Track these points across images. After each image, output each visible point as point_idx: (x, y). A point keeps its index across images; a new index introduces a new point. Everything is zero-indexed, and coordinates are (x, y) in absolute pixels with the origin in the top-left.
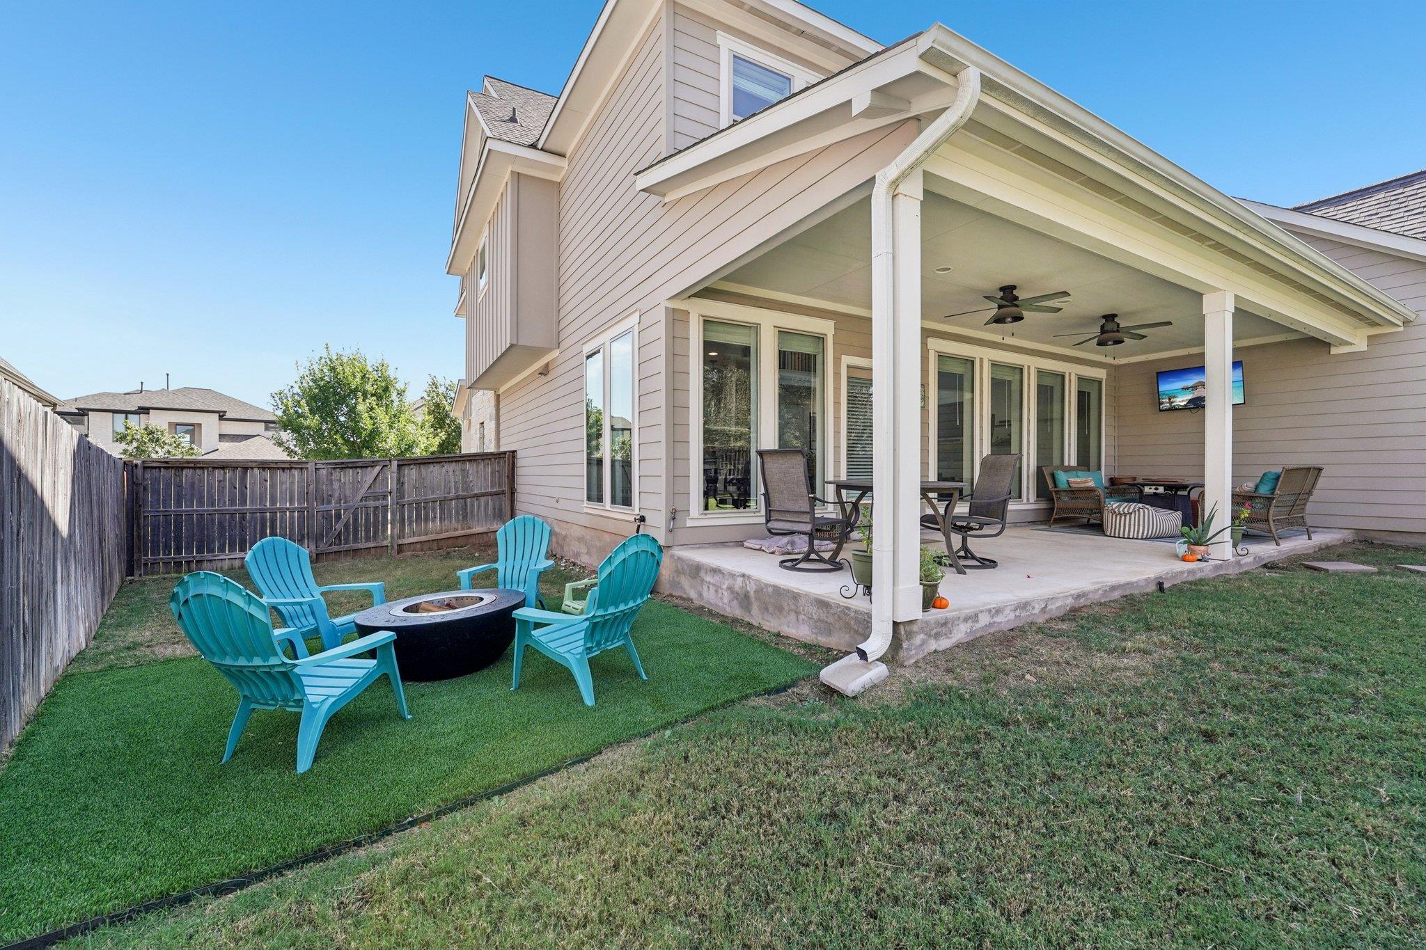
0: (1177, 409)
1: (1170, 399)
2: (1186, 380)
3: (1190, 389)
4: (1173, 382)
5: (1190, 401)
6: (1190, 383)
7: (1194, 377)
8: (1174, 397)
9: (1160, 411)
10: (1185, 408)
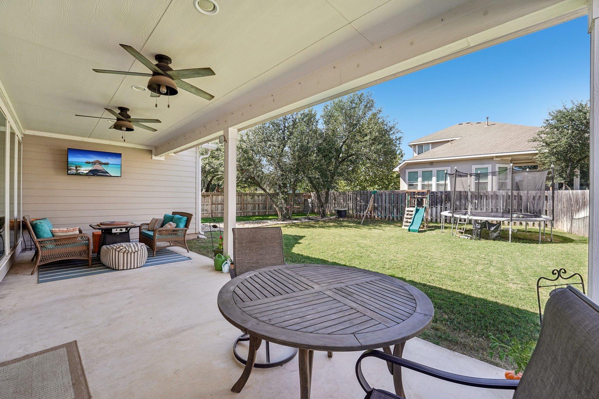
0: (81, 175)
1: (76, 168)
2: (89, 158)
3: (91, 164)
4: (80, 157)
5: (90, 171)
6: (91, 160)
7: (94, 157)
8: (80, 167)
9: (68, 174)
10: (87, 175)
